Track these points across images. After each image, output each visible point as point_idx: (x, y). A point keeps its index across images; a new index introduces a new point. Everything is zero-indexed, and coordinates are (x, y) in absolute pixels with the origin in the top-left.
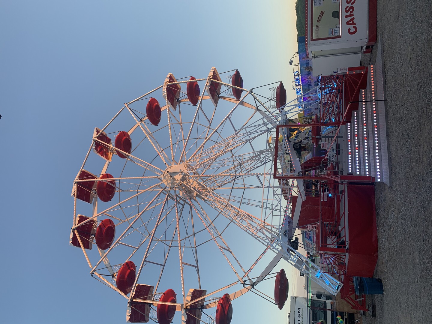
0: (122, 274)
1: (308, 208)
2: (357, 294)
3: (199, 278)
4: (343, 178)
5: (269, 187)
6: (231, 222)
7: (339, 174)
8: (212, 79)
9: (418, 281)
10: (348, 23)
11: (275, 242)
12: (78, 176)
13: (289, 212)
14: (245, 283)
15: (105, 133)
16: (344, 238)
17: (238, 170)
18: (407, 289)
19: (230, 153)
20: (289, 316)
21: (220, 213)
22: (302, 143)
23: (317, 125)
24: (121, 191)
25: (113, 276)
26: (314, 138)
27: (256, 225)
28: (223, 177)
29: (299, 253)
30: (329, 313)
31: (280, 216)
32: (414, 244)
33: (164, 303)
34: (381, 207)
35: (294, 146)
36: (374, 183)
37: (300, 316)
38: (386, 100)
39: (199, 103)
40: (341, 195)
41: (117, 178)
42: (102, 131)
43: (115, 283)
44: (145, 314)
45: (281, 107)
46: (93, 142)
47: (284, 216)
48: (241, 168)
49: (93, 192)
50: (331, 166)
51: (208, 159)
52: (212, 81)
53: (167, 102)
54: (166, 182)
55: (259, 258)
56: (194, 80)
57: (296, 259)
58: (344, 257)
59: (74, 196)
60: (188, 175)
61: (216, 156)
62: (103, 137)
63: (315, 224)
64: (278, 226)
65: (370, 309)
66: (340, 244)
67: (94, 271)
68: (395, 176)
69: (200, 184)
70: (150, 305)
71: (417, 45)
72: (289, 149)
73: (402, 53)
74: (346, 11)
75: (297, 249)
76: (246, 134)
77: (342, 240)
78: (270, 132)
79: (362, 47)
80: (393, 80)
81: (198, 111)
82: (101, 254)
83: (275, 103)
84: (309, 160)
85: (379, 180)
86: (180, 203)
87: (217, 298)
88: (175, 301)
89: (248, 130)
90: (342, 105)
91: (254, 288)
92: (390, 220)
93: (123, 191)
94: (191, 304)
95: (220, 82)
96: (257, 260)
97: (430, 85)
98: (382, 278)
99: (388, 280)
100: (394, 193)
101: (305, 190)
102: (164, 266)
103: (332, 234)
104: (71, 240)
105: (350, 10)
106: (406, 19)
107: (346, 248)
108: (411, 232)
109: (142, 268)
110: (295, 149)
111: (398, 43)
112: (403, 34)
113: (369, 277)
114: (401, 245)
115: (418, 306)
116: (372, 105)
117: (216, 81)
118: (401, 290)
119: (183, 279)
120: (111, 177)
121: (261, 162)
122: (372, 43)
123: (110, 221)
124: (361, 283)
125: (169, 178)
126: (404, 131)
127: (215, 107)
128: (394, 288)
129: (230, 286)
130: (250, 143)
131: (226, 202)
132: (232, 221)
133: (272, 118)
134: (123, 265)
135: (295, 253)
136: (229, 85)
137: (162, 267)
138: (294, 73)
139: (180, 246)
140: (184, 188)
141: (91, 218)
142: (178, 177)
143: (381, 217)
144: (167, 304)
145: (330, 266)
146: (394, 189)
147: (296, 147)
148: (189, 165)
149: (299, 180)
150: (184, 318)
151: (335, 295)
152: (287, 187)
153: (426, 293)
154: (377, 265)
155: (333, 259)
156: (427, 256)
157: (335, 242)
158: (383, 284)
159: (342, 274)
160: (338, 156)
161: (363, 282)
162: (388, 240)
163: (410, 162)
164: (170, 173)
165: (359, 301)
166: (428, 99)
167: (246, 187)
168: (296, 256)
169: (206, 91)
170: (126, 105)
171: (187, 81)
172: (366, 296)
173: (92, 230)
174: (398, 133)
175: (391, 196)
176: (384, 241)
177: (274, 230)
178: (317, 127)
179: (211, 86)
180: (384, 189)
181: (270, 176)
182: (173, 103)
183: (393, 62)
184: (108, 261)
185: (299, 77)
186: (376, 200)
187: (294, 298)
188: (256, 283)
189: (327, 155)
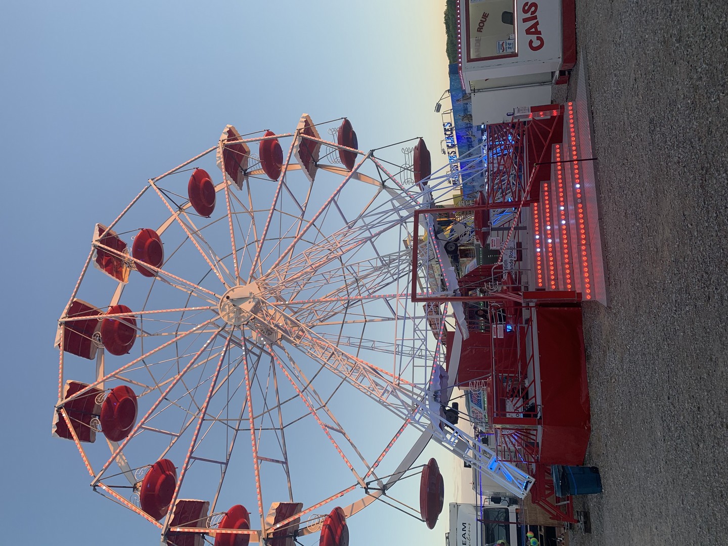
0: (150, 481)
1: (474, 352)
2: (559, 495)
3: (289, 481)
4: (528, 295)
5: (405, 318)
6: (342, 382)
7: (523, 290)
8: (303, 135)
9: (662, 470)
10: (528, 32)
11: (418, 412)
12: (66, 311)
13: (442, 360)
14: (369, 486)
15: (115, 232)
16: (533, 401)
17: (353, 290)
18: (643, 484)
19: (337, 261)
20: (447, 538)
21: (324, 366)
22: (459, 241)
23: (483, 209)
24: (146, 335)
25: (135, 488)
26: (478, 231)
27: (384, 385)
28: (328, 304)
29: (459, 430)
30: (513, 529)
31: (426, 366)
32: (652, 404)
33: (226, 531)
34: (593, 343)
35: (445, 247)
36: (580, 303)
38: (596, 159)
39: (282, 175)
40: (526, 326)
41: (138, 313)
42: (108, 229)
43: (139, 501)
45: (423, 181)
46: (92, 250)
47: (433, 367)
48: (359, 288)
49: (94, 339)
50: (508, 277)
51: (300, 274)
52: (302, 137)
53: (224, 175)
54: (226, 316)
55: (393, 442)
56: (272, 136)
57: (455, 440)
58: (535, 433)
59: (60, 347)
60: (266, 303)
61: (313, 266)
62: (110, 240)
63: (485, 378)
64: (423, 384)
65: (581, 519)
66: (527, 411)
67: (98, 481)
68: (616, 288)
69: (286, 318)
70: (203, 535)
71: (645, 54)
72: (438, 251)
73: (619, 73)
74: (525, 12)
75: (457, 423)
76: (365, 227)
77: (530, 403)
78: (406, 223)
79: (553, 73)
80: (607, 123)
81: (280, 189)
82: (112, 448)
83: (413, 173)
84: (473, 271)
85: (588, 297)
86: (254, 352)
87: (322, 516)
88: (246, 526)
89: (368, 220)
90: (524, 174)
91: (384, 494)
92: (609, 364)
93: (150, 335)
94: (275, 530)
95: (318, 139)
96: (389, 446)
97: (672, 120)
98: (600, 465)
99: (609, 468)
100: (614, 318)
101: (467, 322)
102: (227, 464)
103: (514, 394)
104: (54, 428)
105: (530, 9)
106: (625, 12)
107: (538, 418)
108: (646, 385)
109: (186, 470)
110: (448, 252)
111: (613, 58)
112: (621, 40)
113: (577, 466)
114: (629, 408)
115: (663, 513)
116: (572, 169)
117: (310, 137)
118: (632, 486)
119: (260, 486)
120: (128, 310)
121: (392, 275)
122: (569, 66)
123: (127, 390)
124: (564, 477)
125: (231, 308)
126: (628, 208)
127: (310, 183)
128: (620, 483)
129: (341, 494)
130: (372, 243)
131: (333, 347)
132: (345, 379)
133: (408, 199)
134: (153, 466)
135: (453, 430)
136: (333, 144)
137: (223, 466)
138: (444, 125)
139: (253, 427)
140: (259, 325)
141: (91, 385)
142: (247, 306)
143: (595, 360)
144: (232, 532)
145: (512, 448)
146: (615, 312)
147: (449, 249)
148: (267, 284)
149: (455, 302)
151: (523, 498)
152: (437, 316)
153: (676, 492)
154: (590, 444)
155: (516, 437)
157: (519, 407)
158: (601, 475)
159: (533, 462)
160: (520, 262)
161: (567, 474)
162: (606, 400)
163: (640, 261)
164: (232, 300)
165: (562, 505)
166: (668, 147)
167: (367, 319)
168: (456, 434)
169: (293, 154)
170: (152, 183)
171: (260, 138)
172: (574, 496)
173: (95, 406)
174: (618, 213)
175: (609, 323)
176: (601, 403)
177: (416, 391)
178: (483, 211)
179: (301, 147)
180: (598, 312)
181: (407, 299)
182: (237, 178)
183: (605, 92)
184: (126, 461)
185: (452, 133)
186: (584, 332)
187: (456, 506)
188: (388, 486)
189: (501, 259)
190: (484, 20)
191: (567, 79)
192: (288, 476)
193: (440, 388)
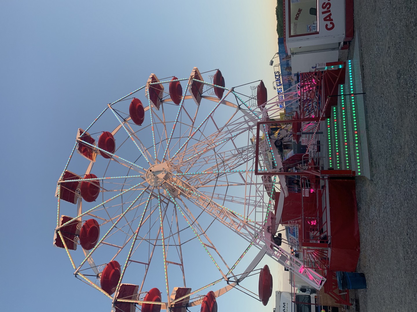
1: (291, 204)
2: (341, 289)
3: (184, 275)
4: (323, 172)
5: (251, 184)
6: (214, 220)
7: (320, 169)
8: (194, 79)
9: (403, 276)
10: (325, 19)
11: (258, 238)
12: (61, 177)
13: (273, 208)
14: (229, 280)
15: (89, 133)
16: (326, 233)
17: (221, 168)
18: (391, 284)
19: (212, 151)
20: (274, 311)
21: (204, 210)
22: (283, 140)
23: (297, 121)
24: (105, 191)
25: (98, 276)
26: (295, 134)
27: (239, 222)
28: (207, 175)
29: (282, 249)
30: (313, 308)
31: (263, 212)
32: (397, 238)
33: (148, 303)
34: (362, 200)
35: (275, 143)
36: (354, 177)
37: (285, 310)
38: (365, 93)
39: (182, 102)
40: (322, 190)
41: (101, 178)
42: (85, 132)
43: (100, 284)
45: (262, 105)
46: (76, 143)
47: (267, 212)
48: (224, 166)
49: (77, 193)
50: (312, 161)
51: (191, 158)
53: (149, 102)
54: (150, 181)
55: (243, 255)
56: (177, 80)
57: (279, 255)
58: (326, 252)
59: (58, 196)
60: (172, 174)
61: (199, 154)
62: (86, 137)
63: (298, 220)
64: (261, 222)
65: (354, 303)
66: (322, 239)
67: (78, 272)
68: (376, 169)
69: (183, 182)
70: (135, 304)
71: (395, 33)
72: (270, 146)
73: (379, 44)
74: (323, 8)
75: (281, 245)
76: (228, 132)
77: (324, 235)
78: (252, 129)
79: (339, 43)
80: (371, 73)
81: (180, 110)
82: (85, 254)
83: (256, 101)
84: (291, 158)
85: (359, 174)
86: (165, 201)
87: (202, 296)
88: (159, 300)
89: (230, 128)
90: (322, 101)
91: (238, 284)
92: (372, 213)
93: (107, 191)
94: (175, 303)
95: (202, 82)
96: (241, 257)
97: (411, 72)
98: (365, 272)
99: (371, 274)
100: (375, 187)
101: (287, 187)
102: (149, 264)
104: (54, 241)
105: (327, 6)
106: (383, 8)
107: (329, 243)
108: (394, 226)
109: (126, 267)
110: (277, 146)
111: (376, 35)
112: (381, 25)
113: (352, 272)
114: (383, 239)
115: (403, 302)
116: (351, 99)
117: (198, 80)
118: (385, 285)
119: (167, 277)
120: (95, 177)
121: (244, 159)
122: (349, 39)
123: (94, 221)
124: (344, 278)
125: (152, 177)
126: (384, 122)
127: (197, 106)
128: (377, 283)
129: (214, 283)
130: (232, 141)
131: (209, 199)
132: (216, 218)
133: (253, 115)
134: (108, 265)
135: (279, 249)
136: (211, 84)
137: (147, 266)
138: (275, 73)
139: (164, 244)
140: (168, 186)
142: (161, 176)
143: (363, 211)
144: (151, 303)
145: (313, 260)
146: (375, 183)
147: (277, 145)
148: (172, 163)
149: (280, 176)
151: (319, 290)
152: (270, 183)
153: (411, 289)
154: (360, 260)
155: (315, 254)
156: (412, 251)
158: (366, 278)
159: (325, 269)
160: (319, 152)
162: (370, 234)
163: (391, 153)
164: (153, 172)
165: (342, 295)
166: (408, 87)
167: (229, 184)
168: (280, 252)
169: (188, 90)
170: (109, 106)
171: (170, 81)
172: (350, 290)
173: (77, 230)
174: (378, 125)
175: (372, 189)
176: (366, 236)
177: (257, 226)
178: (298, 123)
179: (192, 85)
180: (365, 182)
181: (252, 173)
182: (156, 102)
183: (371, 54)
184: (93, 261)
185: (279, 77)
186: (357, 194)
187: (280, 293)
188: (240, 280)
189: (308, 150)
190: (299, 13)
191: (348, 46)
192: (183, 273)
193: (271, 225)
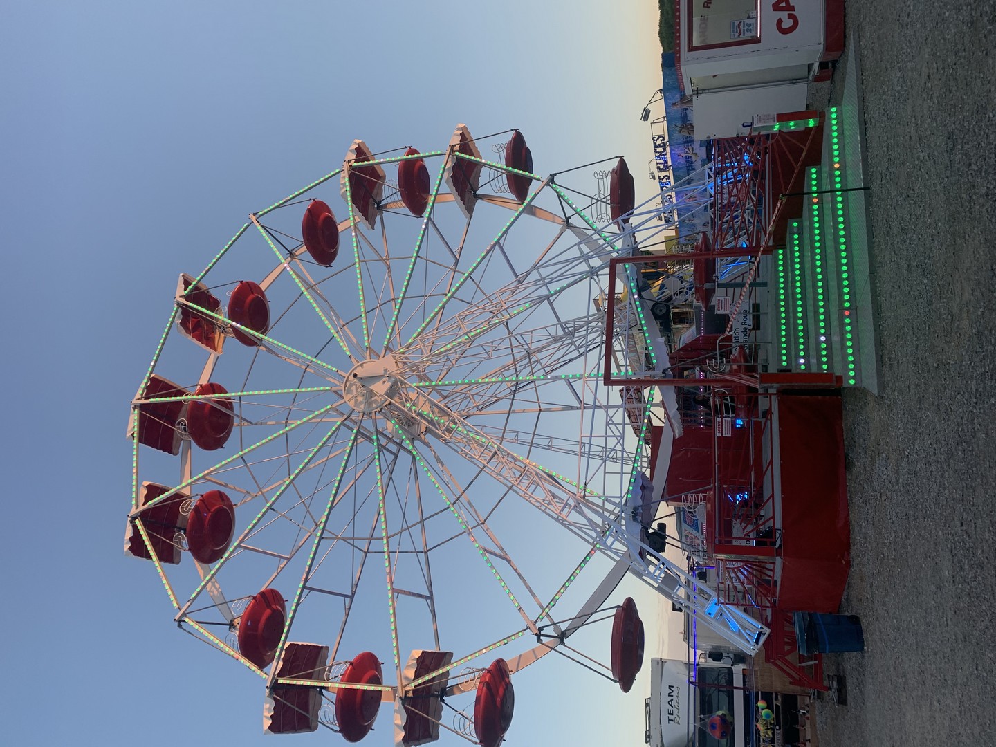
0: (252, 616)
1: (689, 455)
2: (803, 652)
3: (435, 621)
4: (767, 378)
5: (594, 407)
6: (507, 492)
7: (760, 370)
8: (457, 153)
9: (950, 623)
10: (776, 7)
11: (610, 535)
12: (140, 391)
13: (645, 464)
14: (542, 632)
15: (206, 285)
16: (770, 523)
17: (524, 368)
18: (922, 640)
19: (502, 328)
20: (647, 705)
21: (482, 469)
22: (672, 302)
23: (707, 257)
24: (246, 424)
25: (231, 625)
26: (699, 288)
27: (564, 497)
28: (489, 386)
29: (667, 560)
30: (738, 696)
31: (622, 473)
32: (938, 532)
33: (351, 686)
34: (857, 445)
35: (653, 309)
36: (840, 390)
37: (674, 703)
38: (869, 188)
39: (429, 210)
40: (763, 420)
41: (235, 394)
42: (196, 281)
43: (236, 643)
44: (308, 714)
45: (623, 217)
46: (175, 309)
47: (632, 474)
48: (531, 365)
49: (178, 428)
50: (739, 352)
51: (452, 345)
52: (457, 157)
53: (350, 208)
54: (353, 401)
55: (576, 574)
56: (416, 155)
57: (660, 574)
58: (771, 566)
59: (134, 437)
60: (405, 384)
61: (470, 335)
62: (200, 296)
63: (705, 491)
64: (618, 497)
65: (833, 685)
66: (762, 537)
67: (184, 614)
68: (891, 370)
69: (432, 404)
70: (321, 690)
71: (944, 39)
72: (641, 315)
73: (906, 66)
75: (663, 551)
76: (541, 282)
77: (766, 526)
78: (597, 276)
79: (810, 66)
80: (885, 138)
81: (425, 229)
82: (201, 572)
83: (609, 206)
84: (690, 343)
85: (852, 382)
86: (390, 448)
87: (478, 670)
88: (377, 680)
89: (545, 272)
90: (765, 208)
91: (562, 643)
92: (879, 475)
93: (252, 423)
94: (415, 686)
95: (478, 159)
96: (570, 579)
97: (980, 134)
98: (861, 613)
99: (875, 617)
100: (887, 412)
101: (681, 414)
102: (352, 597)
104: (127, 543)
107: (777, 546)
108: (930, 505)
109: (298, 604)
110: (656, 317)
111: (897, 45)
112: (910, 19)
113: (830, 613)
114: (906, 536)
115: (949, 682)
116: (834, 202)
117: (468, 156)
118: (906, 642)
119: (396, 627)
120: (221, 390)
121: (577, 348)
122: (833, 55)
123: (221, 496)
124: (810, 628)
125: (359, 389)
126: (912, 258)
127: (466, 220)
128: (890, 639)
129: (506, 641)
130: (551, 304)
131: (496, 444)
132: (510, 488)
133: (602, 242)
134: (255, 598)
135: (658, 560)
136: (499, 166)
137: (348, 600)
138: (653, 138)
139: (388, 549)
140: (396, 413)
141: (176, 489)
142: (381, 388)
143: (858, 470)
144: (358, 687)
145: (739, 587)
146: (889, 403)
147: (658, 312)
148: (407, 358)
149: (664, 387)
150: (400, 719)
151: (753, 655)
152: (639, 405)
153: (968, 653)
154: (849, 584)
155: (745, 573)
156: (972, 562)
157: (750, 532)
158: (864, 627)
159: (768, 607)
160: (757, 331)
161: (815, 624)
162: (873, 525)
163: (927, 333)
164: (361, 379)
165: (807, 666)
166: (973, 172)
167: (542, 408)
168: (662, 566)
170: (254, 219)
171: (399, 158)
172: (824, 655)
173: (180, 517)
174: (898, 264)
175: (881, 419)
176: (865, 528)
177: (608, 506)
178: (707, 260)
179: (454, 168)
180: (865, 403)
181: (597, 381)
182: (367, 212)
183: (884, 93)
184: (220, 590)
185: (665, 150)
186: (844, 429)
187: (660, 663)
188: (568, 633)
189: (730, 326)
191: (831, 73)
192: (434, 615)
193: (641, 504)
